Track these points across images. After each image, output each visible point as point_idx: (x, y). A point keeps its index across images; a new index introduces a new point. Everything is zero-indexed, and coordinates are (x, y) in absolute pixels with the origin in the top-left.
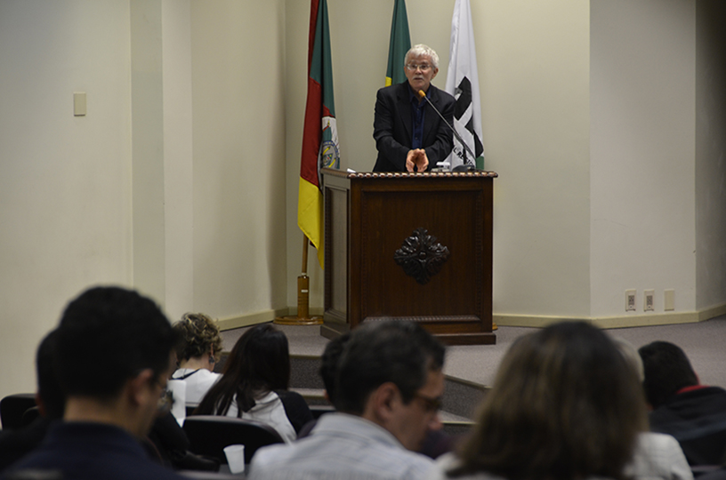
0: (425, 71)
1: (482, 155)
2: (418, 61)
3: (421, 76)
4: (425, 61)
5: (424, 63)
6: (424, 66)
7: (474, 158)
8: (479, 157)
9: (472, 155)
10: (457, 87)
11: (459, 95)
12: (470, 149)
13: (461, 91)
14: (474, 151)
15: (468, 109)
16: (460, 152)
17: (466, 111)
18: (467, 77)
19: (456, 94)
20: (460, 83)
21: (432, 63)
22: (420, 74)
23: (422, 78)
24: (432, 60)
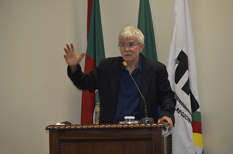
0: (132, 49)
1: (198, 110)
2: (127, 42)
3: (130, 53)
4: (132, 41)
5: (131, 43)
6: (131, 45)
7: (190, 112)
8: (195, 112)
9: (188, 110)
10: (176, 59)
11: (177, 65)
12: (186, 106)
13: (179, 62)
14: (189, 107)
15: (184, 75)
16: (178, 108)
17: (182, 77)
18: (183, 50)
19: (176, 64)
20: (178, 55)
21: (137, 41)
22: (129, 51)
23: (131, 54)
24: (137, 39)
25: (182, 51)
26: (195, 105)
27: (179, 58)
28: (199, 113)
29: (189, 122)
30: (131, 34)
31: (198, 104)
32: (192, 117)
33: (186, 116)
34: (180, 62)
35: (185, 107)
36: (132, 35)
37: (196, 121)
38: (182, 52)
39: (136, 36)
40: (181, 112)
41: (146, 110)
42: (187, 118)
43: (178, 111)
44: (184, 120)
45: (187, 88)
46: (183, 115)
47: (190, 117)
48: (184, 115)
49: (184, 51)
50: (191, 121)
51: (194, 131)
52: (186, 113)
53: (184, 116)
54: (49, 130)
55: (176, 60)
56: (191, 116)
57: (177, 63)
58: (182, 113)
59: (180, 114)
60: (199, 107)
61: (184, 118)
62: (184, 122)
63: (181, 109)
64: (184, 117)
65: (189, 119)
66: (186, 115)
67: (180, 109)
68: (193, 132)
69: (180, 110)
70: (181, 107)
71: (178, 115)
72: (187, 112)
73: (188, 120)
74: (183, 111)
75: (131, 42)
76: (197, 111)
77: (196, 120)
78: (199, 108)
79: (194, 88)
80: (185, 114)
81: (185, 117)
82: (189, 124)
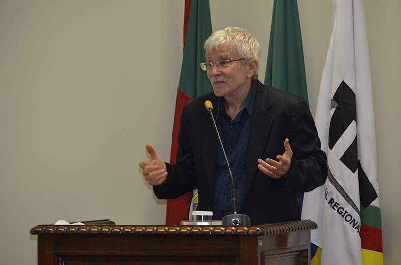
0: (225, 70)
1: (375, 203)
2: (214, 57)
4: (223, 54)
7: (357, 208)
8: (368, 206)
9: (351, 203)
10: (332, 98)
11: (334, 110)
12: (348, 194)
13: (336, 105)
14: (355, 197)
15: (345, 132)
16: (332, 199)
17: (343, 135)
18: (345, 81)
19: (331, 109)
20: (335, 91)
21: (237, 55)
22: (218, 75)
23: (222, 80)
24: (237, 50)
25: (343, 82)
26: (367, 192)
27: (337, 97)
28: (377, 210)
29: (353, 226)
30: (222, 38)
31: (375, 192)
32: (360, 216)
33: (347, 214)
34: (339, 105)
35: (346, 195)
36: (223, 42)
37: (370, 226)
38: (343, 85)
39: (234, 44)
40: (339, 206)
41: (234, 198)
42: (349, 218)
43: (333, 204)
44: (343, 223)
45: (351, 159)
46: (342, 212)
47: (356, 216)
48: (344, 212)
49: (346, 83)
50: (359, 223)
51: (364, 245)
52: (349, 208)
53: (343, 214)
54: (37, 235)
55: (332, 100)
56: (358, 215)
57: (333, 108)
58: (340, 208)
59: (336, 211)
60: (377, 197)
61: (344, 219)
62: (344, 226)
63: (338, 200)
64: (343, 216)
65: (354, 220)
66: (347, 212)
67: (335, 201)
68: (362, 248)
69: (336, 203)
70: (337, 196)
71: (332, 211)
72: (351, 206)
73: (350, 224)
74: (341, 204)
75: (222, 56)
76: (371, 204)
77: (370, 224)
78: (377, 199)
79: (367, 158)
80: (345, 209)
81: (345, 217)
82: (353, 231)
